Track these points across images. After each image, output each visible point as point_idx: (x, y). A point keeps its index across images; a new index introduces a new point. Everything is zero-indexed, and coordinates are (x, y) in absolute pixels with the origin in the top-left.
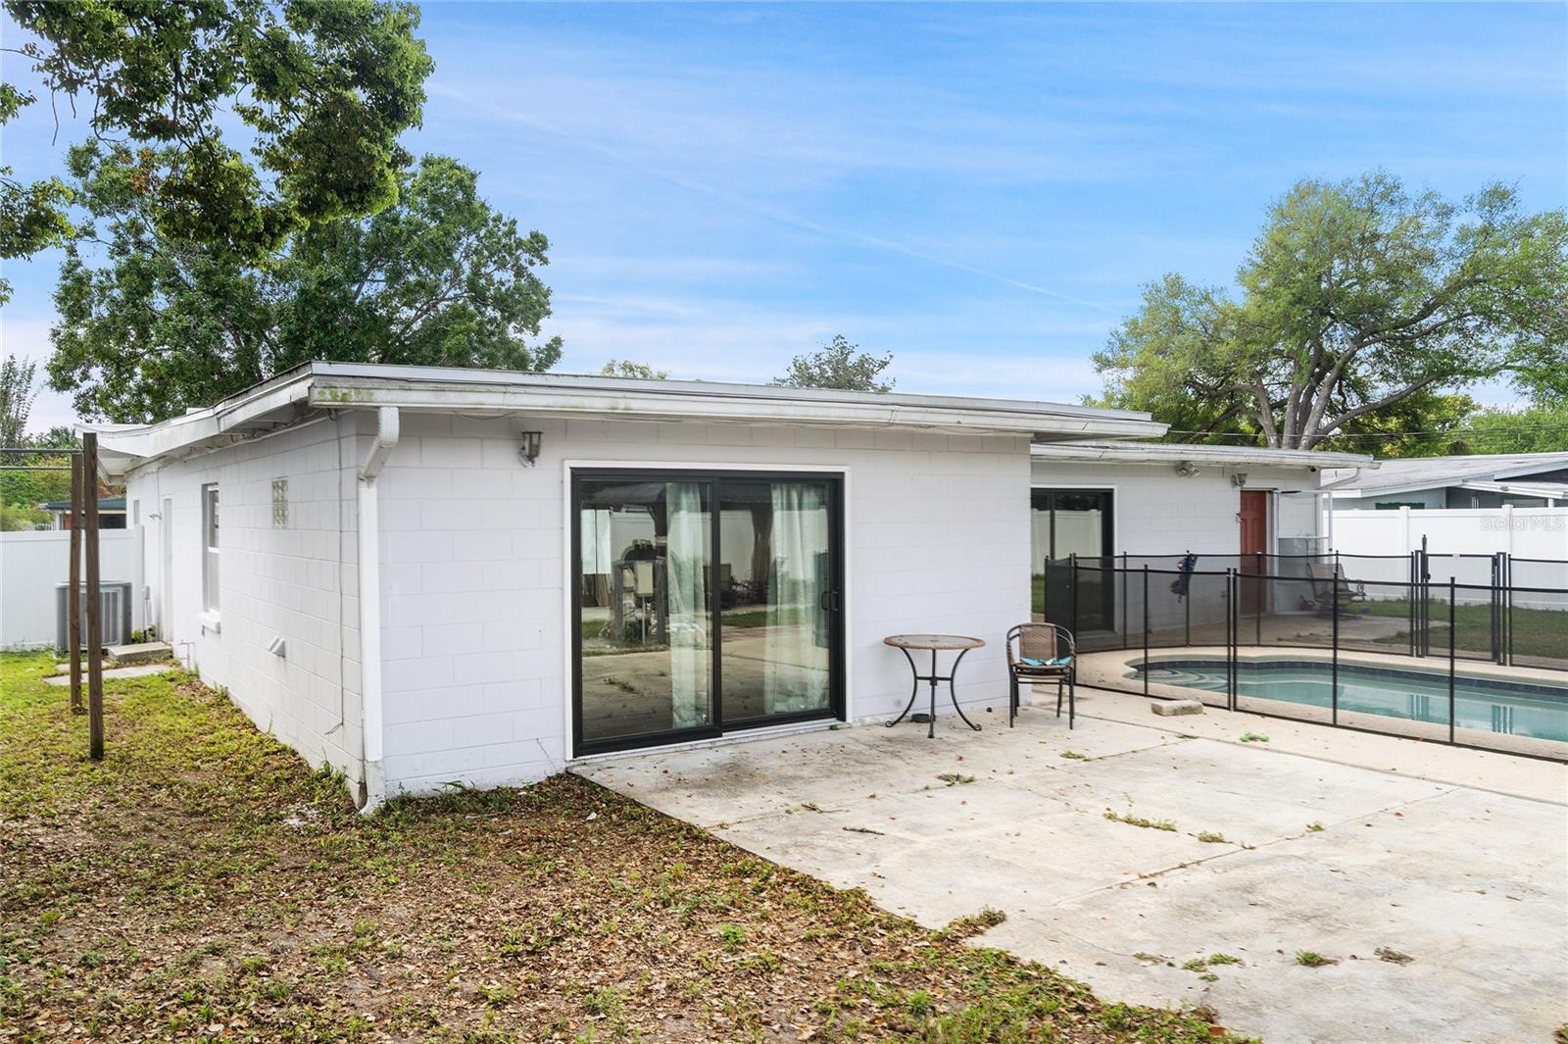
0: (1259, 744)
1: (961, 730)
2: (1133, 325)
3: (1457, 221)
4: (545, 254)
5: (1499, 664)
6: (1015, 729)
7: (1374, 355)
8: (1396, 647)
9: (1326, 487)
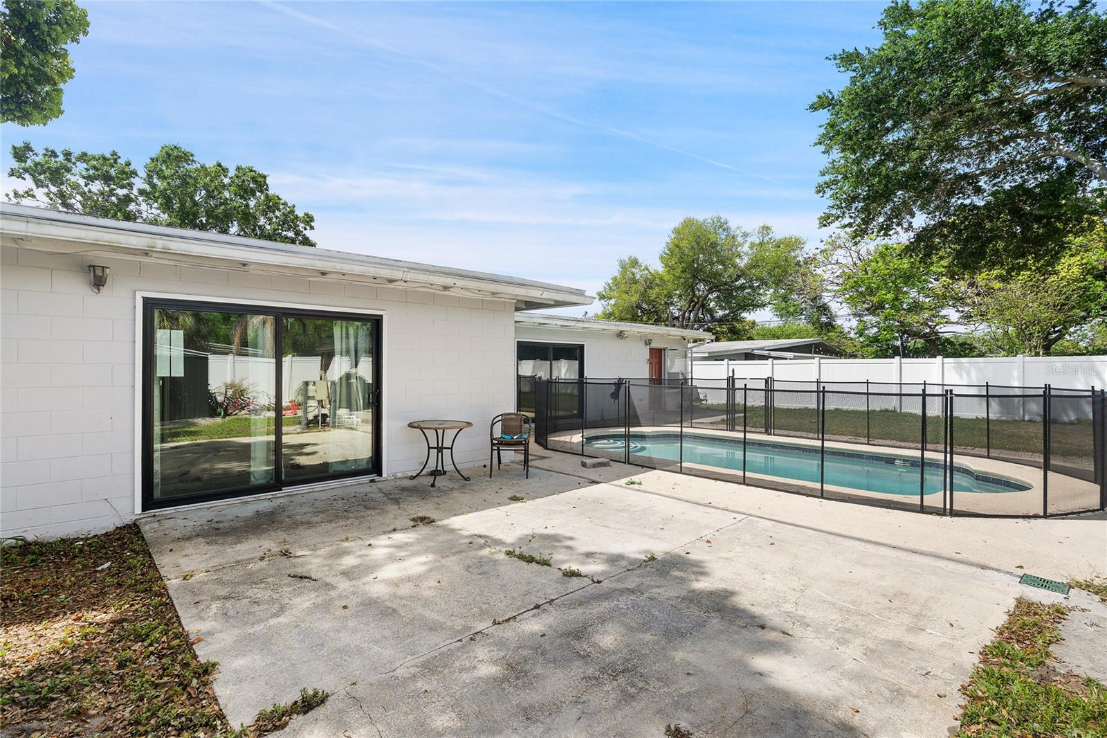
0: (636, 486)
1: (458, 480)
2: (615, 279)
3: (749, 240)
4: (313, 224)
5: (768, 435)
6: (493, 479)
7: (716, 298)
8: (721, 426)
9: (690, 348)
